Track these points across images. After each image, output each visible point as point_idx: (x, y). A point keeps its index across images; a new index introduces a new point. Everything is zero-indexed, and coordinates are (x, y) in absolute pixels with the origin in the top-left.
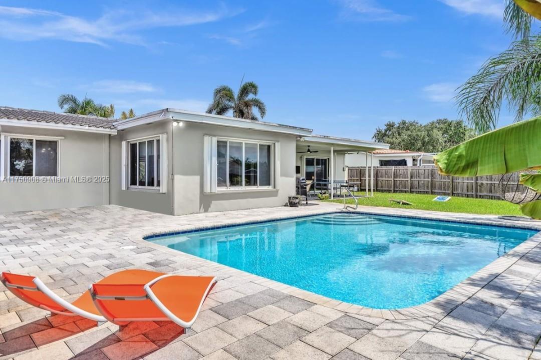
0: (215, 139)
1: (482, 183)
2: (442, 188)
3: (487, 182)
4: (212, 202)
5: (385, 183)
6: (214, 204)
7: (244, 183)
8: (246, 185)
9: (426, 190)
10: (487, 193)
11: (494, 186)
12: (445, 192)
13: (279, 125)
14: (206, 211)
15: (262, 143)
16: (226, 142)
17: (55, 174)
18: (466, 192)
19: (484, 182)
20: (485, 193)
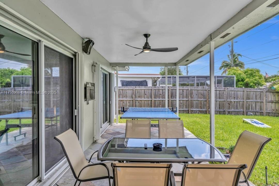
1: (231, 101)
2: (199, 107)
3: (234, 100)
5: (145, 103)
9: (184, 109)
10: (234, 109)
11: (239, 104)
12: (201, 110)
18: (218, 109)
19: (232, 100)
20: (233, 110)
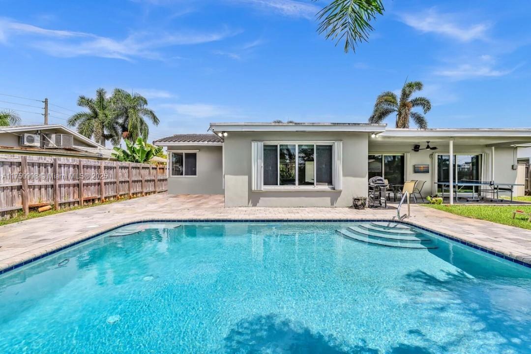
0: (261, 145)
4: (261, 198)
6: (262, 200)
7: (297, 182)
8: (299, 185)
13: (333, 123)
14: (255, 205)
15: (318, 144)
16: (277, 146)
17: (195, 174)
